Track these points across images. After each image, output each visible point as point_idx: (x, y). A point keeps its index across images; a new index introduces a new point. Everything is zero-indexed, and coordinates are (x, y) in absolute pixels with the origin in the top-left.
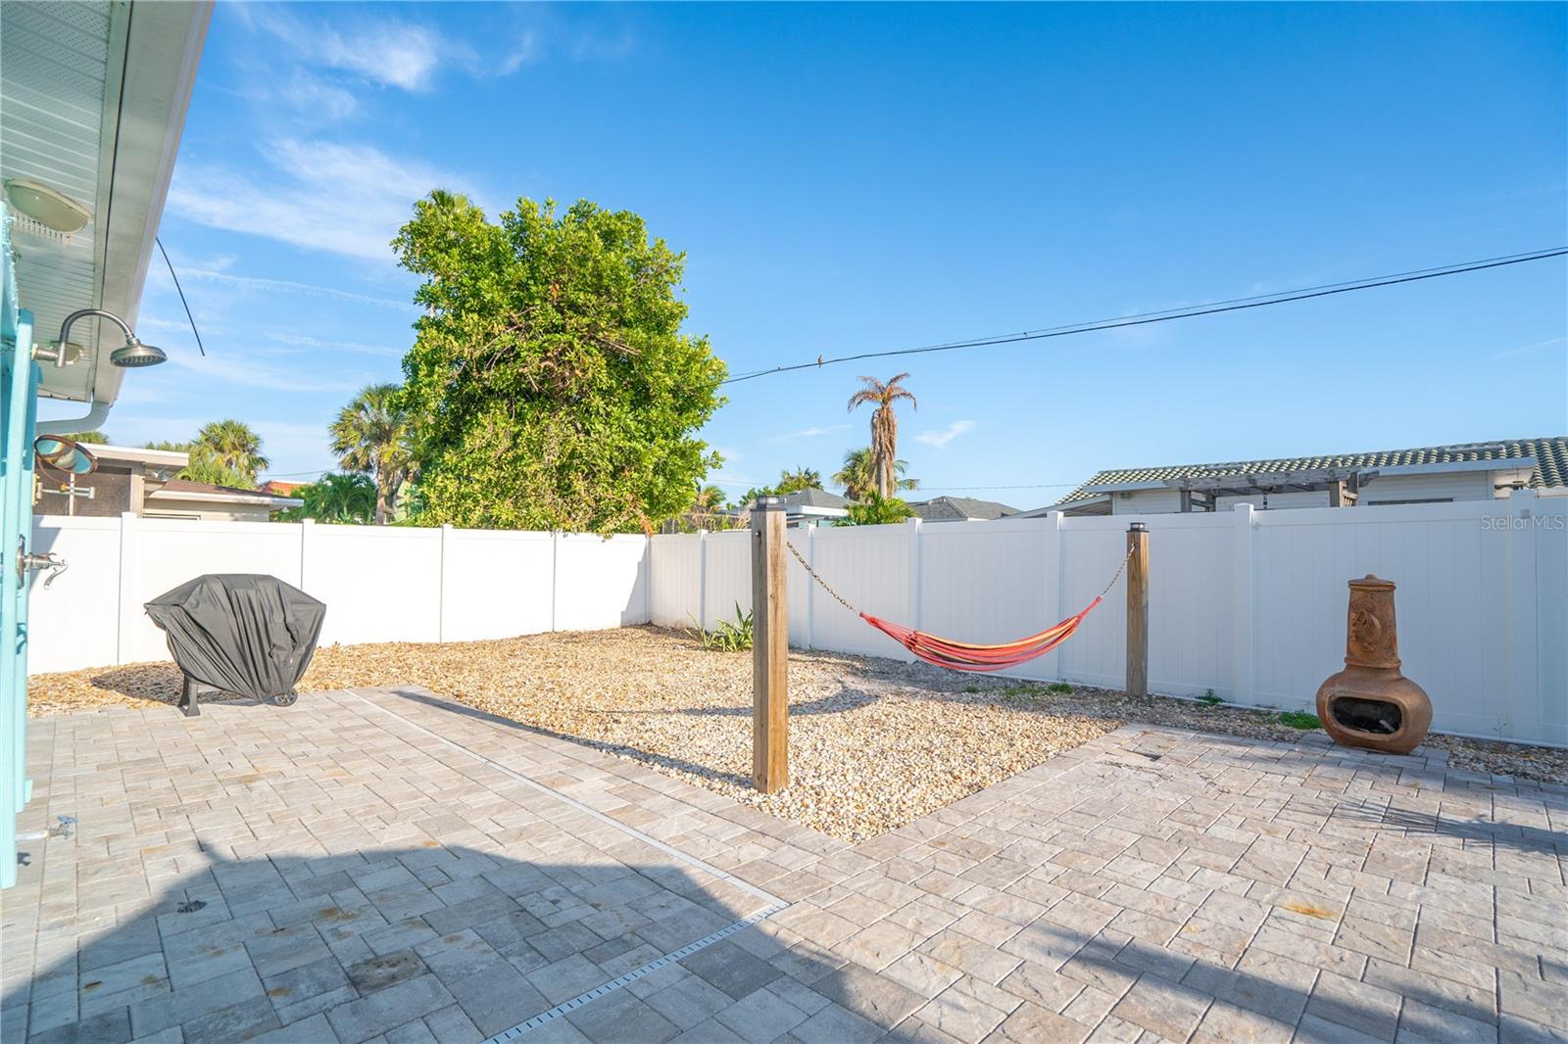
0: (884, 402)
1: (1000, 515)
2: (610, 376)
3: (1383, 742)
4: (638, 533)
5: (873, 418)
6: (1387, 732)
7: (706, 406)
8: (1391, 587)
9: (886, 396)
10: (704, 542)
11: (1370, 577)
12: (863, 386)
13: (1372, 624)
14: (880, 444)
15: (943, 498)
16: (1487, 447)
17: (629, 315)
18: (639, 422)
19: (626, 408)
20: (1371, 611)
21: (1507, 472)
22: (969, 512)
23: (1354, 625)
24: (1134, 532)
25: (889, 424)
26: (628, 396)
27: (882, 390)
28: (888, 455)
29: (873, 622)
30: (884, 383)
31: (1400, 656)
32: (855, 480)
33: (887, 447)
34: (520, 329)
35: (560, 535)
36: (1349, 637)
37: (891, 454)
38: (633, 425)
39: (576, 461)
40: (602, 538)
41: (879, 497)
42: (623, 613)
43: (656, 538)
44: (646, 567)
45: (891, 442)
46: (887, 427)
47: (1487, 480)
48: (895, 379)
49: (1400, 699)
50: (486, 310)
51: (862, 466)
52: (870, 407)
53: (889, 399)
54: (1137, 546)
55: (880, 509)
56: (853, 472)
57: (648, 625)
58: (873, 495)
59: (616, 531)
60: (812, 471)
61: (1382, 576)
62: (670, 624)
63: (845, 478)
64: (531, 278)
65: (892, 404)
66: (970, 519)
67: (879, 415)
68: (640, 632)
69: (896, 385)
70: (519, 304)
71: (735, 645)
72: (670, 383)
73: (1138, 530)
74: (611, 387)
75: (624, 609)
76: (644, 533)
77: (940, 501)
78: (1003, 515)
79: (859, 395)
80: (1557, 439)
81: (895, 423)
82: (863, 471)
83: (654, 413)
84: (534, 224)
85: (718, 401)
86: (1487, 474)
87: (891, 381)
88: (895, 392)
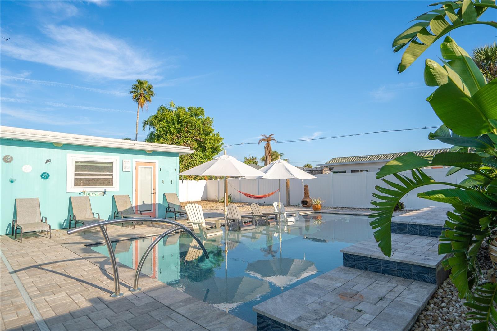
0: (268, 142)
2: (197, 145)
3: (306, 206)
4: (204, 180)
5: (265, 146)
6: (306, 204)
7: (219, 151)
9: (268, 140)
10: (219, 182)
12: (262, 137)
14: (267, 153)
17: (201, 133)
18: (204, 155)
19: (201, 152)
20: (305, 189)
25: (269, 147)
26: (201, 149)
27: (267, 138)
28: (269, 156)
29: (239, 192)
30: (268, 136)
33: (269, 154)
34: (179, 137)
35: (188, 181)
38: (202, 156)
39: (191, 165)
40: (196, 181)
42: (201, 198)
43: (208, 181)
44: (206, 188)
46: (269, 149)
48: (271, 135)
49: (307, 200)
50: (172, 134)
52: (264, 144)
54: (287, 181)
57: (207, 200)
59: (200, 180)
62: (212, 200)
63: (264, 160)
64: (181, 127)
65: (270, 142)
68: (206, 201)
69: (271, 137)
70: (178, 132)
72: (211, 146)
74: (197, 148)
75: (201, 197)
76: (205, 180)
79: (261, 140)
81: (271, 147)
83: (207, 153)
84: (181, 115)
87: (270, 136)
88: (271, 139)
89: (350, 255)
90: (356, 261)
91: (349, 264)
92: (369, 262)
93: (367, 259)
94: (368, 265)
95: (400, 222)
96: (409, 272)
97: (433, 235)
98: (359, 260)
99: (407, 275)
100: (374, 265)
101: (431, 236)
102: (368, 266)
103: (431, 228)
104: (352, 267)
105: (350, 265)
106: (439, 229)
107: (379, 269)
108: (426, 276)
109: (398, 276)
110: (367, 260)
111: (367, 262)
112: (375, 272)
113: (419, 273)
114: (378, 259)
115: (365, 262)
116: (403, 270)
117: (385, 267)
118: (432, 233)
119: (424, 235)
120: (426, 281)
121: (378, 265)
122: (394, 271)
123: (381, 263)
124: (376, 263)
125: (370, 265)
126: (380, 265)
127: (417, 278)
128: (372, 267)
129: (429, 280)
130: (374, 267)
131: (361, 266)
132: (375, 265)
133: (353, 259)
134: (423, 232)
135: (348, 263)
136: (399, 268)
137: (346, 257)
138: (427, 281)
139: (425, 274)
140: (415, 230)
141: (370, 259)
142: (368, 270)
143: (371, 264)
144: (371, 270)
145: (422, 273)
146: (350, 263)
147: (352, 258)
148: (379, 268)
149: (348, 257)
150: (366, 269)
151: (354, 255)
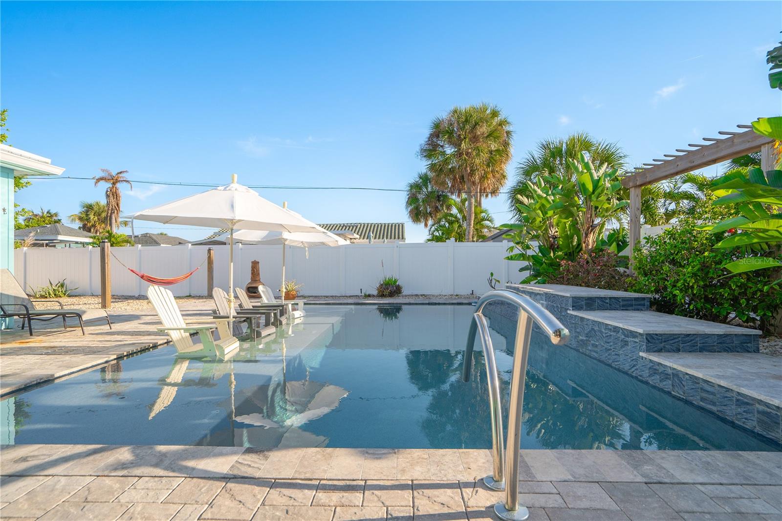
0: (114, 184)
1: (178, 243)
3: (256, 296)
5: (107, 191)
6: (256, 293)
8: (258, 263)
9: (115, 180)
10: (25, 253)
12: (102, 174)
14: (112, 206)
15: (147, 234)
22: (162, 241)
24: (209, 250)
25: (116, 195)
27: (113, 177)
28: (116, 211)
29: (132, 271)
30: (114, 174)
32: (88, 220)
33: (115, 207)
37: (118, 210)
41: (112, 233)
45: (118, 205)
46: (115, 197)
48: (121, 173)
49: (258, 286)
51: (93, 212)
52: (105, 186)
53: (116, 182)
54: (210, 254)
55: (113, 239)
56: (87, 215)
58: (108, 232)
60: (53, 212)
63: (81, 219)
65: (118, 185)
66: (162, 245)
67: (111, 191)
69: (120, 175)
71: (53, 296)
73: (210, 250)
77: (145, 236)
78: (180, 243)
79: (100, 179)
81: (120, 194)
82: (94, 215)
85: (25, 184)
87: (118, 173)
88: (120, 179)
89: (656, 335)
90: (665, 342)
91: (654, 348)
92: (682, 341)
93: (679, 337)
94: (681, 344)
95: (589, 296)
96: (731, 344)
97: (624, 308)
98: (668, 341)
99: (728, 348)
100: (688, 344)
101: (622, 310)
102: (681, 346)
103: (622, 300)
104: (659, 352)
105: (656, 349)
106: (630, 300)
107: (695, 348)
108: (749, 345)
109: (718, 352)
110: (680, 339)
111: (679, 341)
112: (690, 352)
113: (742, 343)
114: (694, 335)
115: (677, 342)
116: (724, 343)
117: (703, 343)
118: (623, 306)
119: (615, 310)
120: (749, 352)
121: (694, 343)
122: (714, 346)
123: (698, 339)
124: (691, 341)
125: (683, 345)
126: (696, 343)
127: (739, 350)
128: (686, 346)
129: (752, 350)
130: (688, 346)
131: (671, 347)
132: (690, 343)
133: (660, 341)
134: (613, 305)
135: (652, 347)
136: (719, 342)
137: (649, 340)
138: (750, 350)
139: (747, 343)
140: (605, 304)
141: (683, 336)
142: (681, 351)
143: (684, 342)
144: (685, 351)
145: (745, 343)
146: (656, 347)
147: (658, 339)
148: (694, 346)
149: (653, 339)
150: (678, 350)
151: (661, 335)
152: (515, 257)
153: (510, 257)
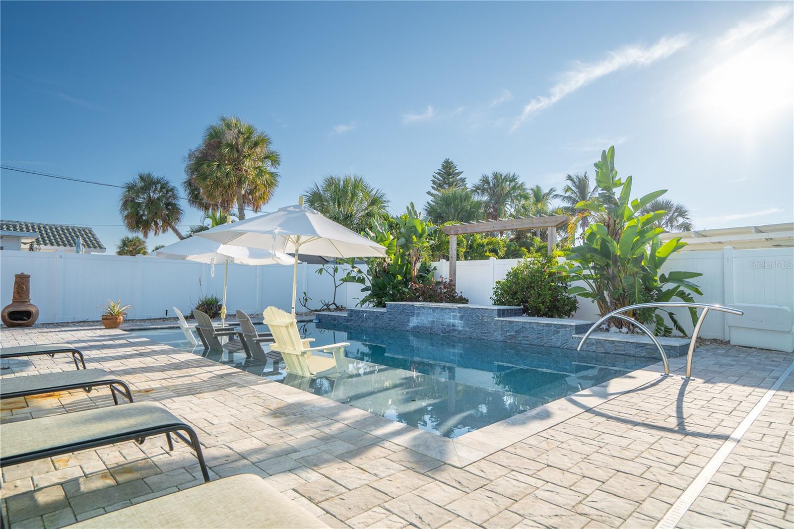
3: (25, 323)
6: (26, 320)
11: (22, 273)
13: (23, 288)
16: (10, 223)
20: (23, 284)
21: (26, 237)
23: (17, 288)
31: (30, 298)
36: (14, 292)
47: (18, 240)
49: (31, 309)
61: (26, 273)
80: (40, 224)
86: (19, 238)
152: (349, 279)
153: (344, 279)
